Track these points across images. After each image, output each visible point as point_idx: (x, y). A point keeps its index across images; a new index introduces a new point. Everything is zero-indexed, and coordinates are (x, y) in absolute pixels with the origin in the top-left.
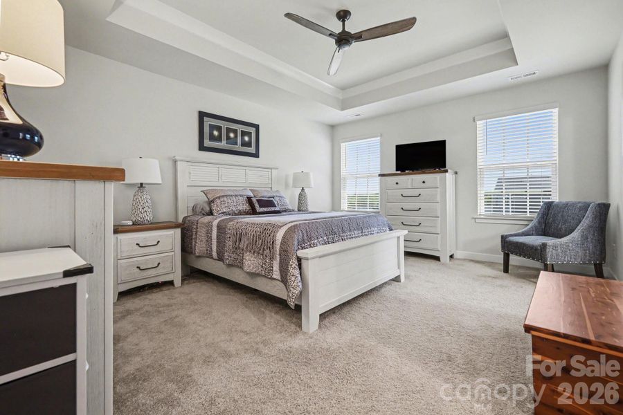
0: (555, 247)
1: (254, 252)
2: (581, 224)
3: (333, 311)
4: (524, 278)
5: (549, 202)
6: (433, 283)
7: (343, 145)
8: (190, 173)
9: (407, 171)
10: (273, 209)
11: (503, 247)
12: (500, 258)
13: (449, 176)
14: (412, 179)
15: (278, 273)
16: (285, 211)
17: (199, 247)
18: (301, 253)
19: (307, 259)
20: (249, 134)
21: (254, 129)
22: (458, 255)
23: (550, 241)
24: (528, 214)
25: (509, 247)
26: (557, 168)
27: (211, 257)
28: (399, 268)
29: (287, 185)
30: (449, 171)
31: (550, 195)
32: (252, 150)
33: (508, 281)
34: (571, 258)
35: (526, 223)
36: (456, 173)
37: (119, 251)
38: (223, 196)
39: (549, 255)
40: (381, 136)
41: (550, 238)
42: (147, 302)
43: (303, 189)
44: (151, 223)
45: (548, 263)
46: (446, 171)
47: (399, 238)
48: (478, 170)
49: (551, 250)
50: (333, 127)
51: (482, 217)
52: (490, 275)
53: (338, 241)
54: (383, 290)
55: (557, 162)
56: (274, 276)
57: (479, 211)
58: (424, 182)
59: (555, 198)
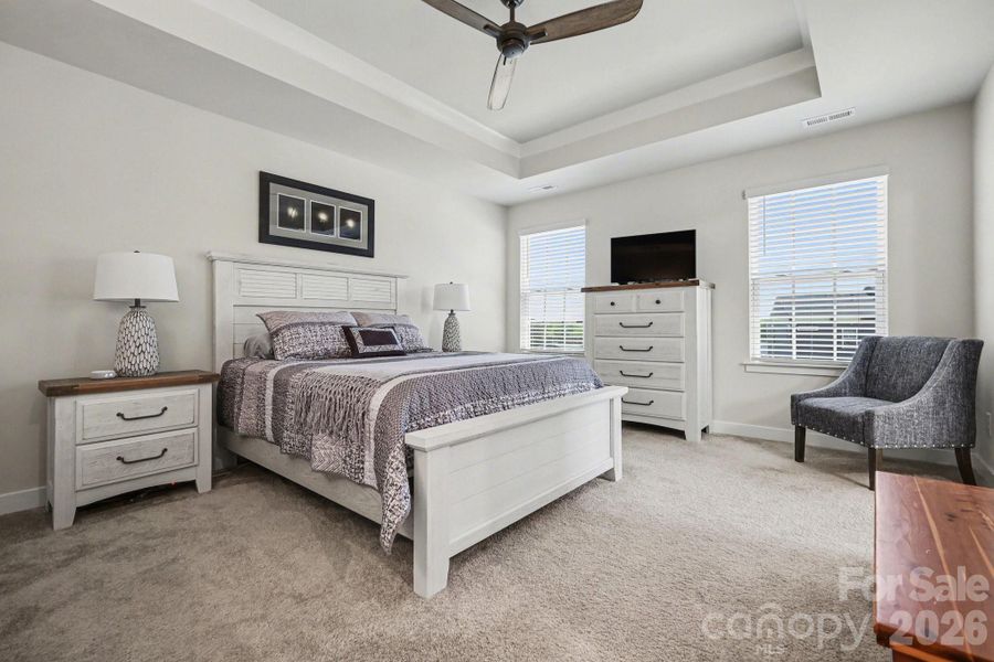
0: (888, 418)
1: (331, 433)
2: (933, 377)
3: (482, 546)
4: (832, 473)
5: (873, 338)
6: (671, 482)
7: (522, 238)
8: (240, 283)
9: (630, 283)
10: (390, 348)
11: (795, 417)
12: (789, 434)
13: (701, 292)
14: (638, 297)
15: (373, 475)
16: (415, 351)
17: (245, 418)
18: (413, 439)
19: (424, 451)
20: (356, 216)
21: (366, 207)
22: (717, 427)
23: (880, 408)
24: (835, 358)
25: (804, 415)
26: (886, 279)
27: (263, 437)
28: (612, 455)
29: (424, 305)
30: (701, 282)
31: (873, 325)
32: (362, 244)
33: (805, 477)
34: (915, 439)
35: (832, 373)
36: (713, 287)
37: (79, 428)
38: (296, 325)
39: (877, 434)
40: (587, 223)
41: (878, 401)
42: (130, 526)
43: (452, 313)
44: (156, 374)
45: (877, 447)
46: (697, 283)
47: (612, 400)
48: (751, 282)
49: (881, 424)
50: (507, 209)
51: (757, 362)
52: (773, 466)
53: (496, 410)
54: (583, 496)
55: (885, 268)
56: (367, 481)
57: (751, 352)
58: (658, 302)
59: (882, 331)
